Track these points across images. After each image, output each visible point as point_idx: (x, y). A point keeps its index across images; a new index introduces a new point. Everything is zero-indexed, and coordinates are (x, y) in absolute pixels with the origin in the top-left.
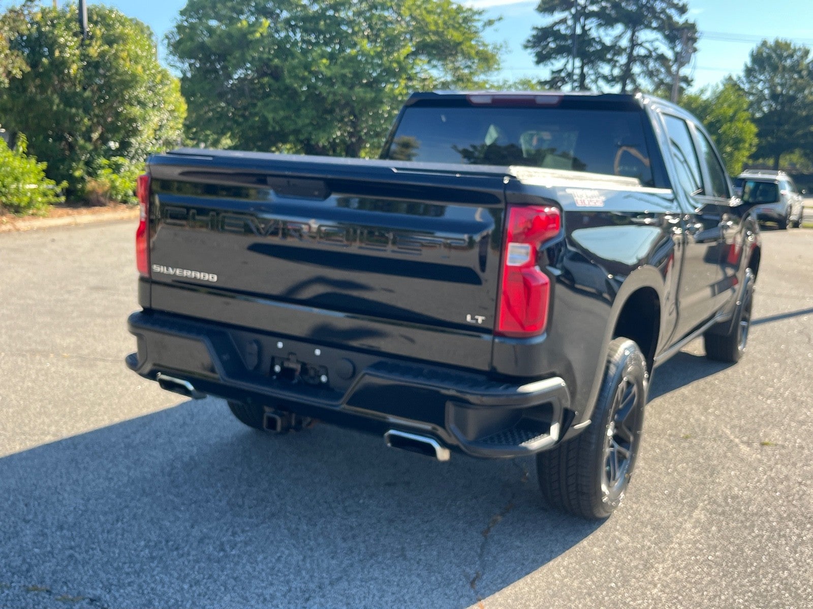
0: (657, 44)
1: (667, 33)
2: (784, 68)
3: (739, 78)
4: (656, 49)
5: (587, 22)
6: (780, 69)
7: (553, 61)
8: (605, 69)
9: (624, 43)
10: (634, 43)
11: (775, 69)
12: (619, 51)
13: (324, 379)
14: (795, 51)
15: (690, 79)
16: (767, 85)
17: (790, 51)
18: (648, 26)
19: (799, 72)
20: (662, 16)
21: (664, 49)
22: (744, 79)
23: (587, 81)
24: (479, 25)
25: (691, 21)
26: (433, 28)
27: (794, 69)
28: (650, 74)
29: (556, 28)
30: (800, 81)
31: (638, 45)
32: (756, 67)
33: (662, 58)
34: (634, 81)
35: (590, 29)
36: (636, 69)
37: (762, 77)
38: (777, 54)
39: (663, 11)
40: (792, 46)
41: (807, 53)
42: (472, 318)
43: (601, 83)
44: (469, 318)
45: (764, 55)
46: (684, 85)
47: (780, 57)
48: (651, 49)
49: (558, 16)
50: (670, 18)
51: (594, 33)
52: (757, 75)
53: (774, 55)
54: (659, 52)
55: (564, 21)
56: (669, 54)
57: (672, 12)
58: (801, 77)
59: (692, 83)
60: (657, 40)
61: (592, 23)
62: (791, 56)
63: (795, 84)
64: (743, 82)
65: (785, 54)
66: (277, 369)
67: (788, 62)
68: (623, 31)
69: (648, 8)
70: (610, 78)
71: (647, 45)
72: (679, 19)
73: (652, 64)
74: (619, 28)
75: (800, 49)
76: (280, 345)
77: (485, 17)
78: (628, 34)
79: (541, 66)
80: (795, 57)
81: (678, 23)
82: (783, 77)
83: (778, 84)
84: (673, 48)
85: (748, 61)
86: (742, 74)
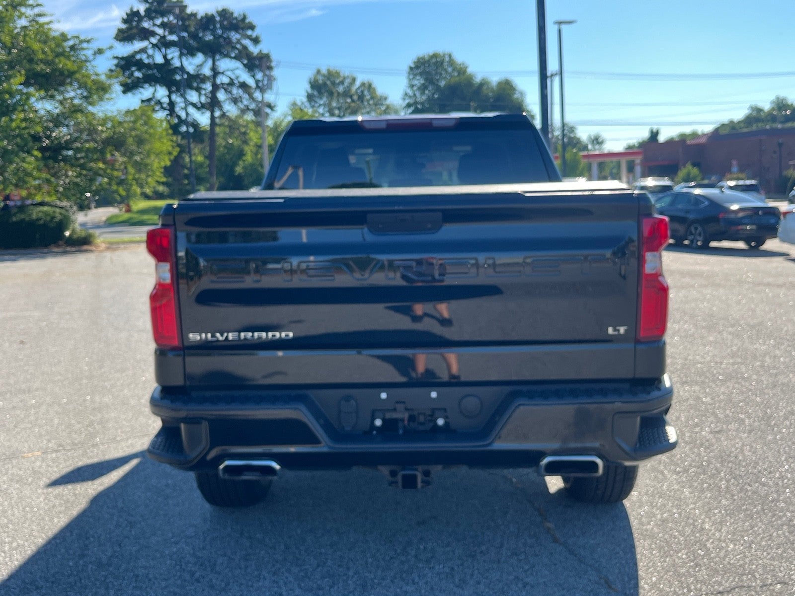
0: (238, 72)
1: (245, 62)
2: (339, 93)
3: (303, 103)
4: (237, 78)
5: (169, 51)
6: (336, 95)
7: (141, 90)
8: (193, 96)
9: (207, 71)
10: (215, 72)
11: (331, 94)
12: (204, 79)
13: (441, 422)
14: (344, 78)
15: (273, 105)
16: (327, 109)
17: (341, 79)
18: (227, 56)
19: (351, 97)
20: (238, 46)
21: (245, 77)
22: (307, 104)
23: (177, 109)
24: (89, 53)
25: (265, 51)
26: (41, 56)
27: (347, 94)
28: (235, 101)
29: (138, 57)
30: (353, 105)
31: (219, 73)
32: (316, 93)
33: (244, 86)
34: (221, 108)
35: (172, 58)
36: (221, 95)
37: (322, 102)
38: (331, 82)
39: (238, 42)
40: (342, 74)
41: (354, 80)
42: (615, 330)
43: (191, 110)
44: (610, 331)
45: (320, 82)
46: (268, 110)
47: (333, 83)
48: (233, 77)
49: (138, 45)
50: (245, 48)
51: (176, 63)
52: (317, 100)
53: (328, 83)
54: (241, 80)
55: (143, 50)
56: (251, 82)
57: (247, 42)
58: (353, 101)
59: (275, 109)
60: (238, 68)
61: (174, 52)
62: (342, 83)
63: (349, 107)
64: (305, 107)
65: (337, 81)
66: (378, 422)
67: (341, 89)
68: (204, 60)
69: (225, 39)
70: (199, 105)
71: (229, 73)
72: (254, 50)
73: (235, 91)
74: (200, 58)
75: (348, 76)
76: (384, 396)
77: (95, 46)
78: (210, 63)
79: (129, 95)
80: (346, 84)
81: (253, 53)
82: (338, 102)
83: (335, 108)
84: (253, 76)
85: (307, 87)
86: (305, 99)
